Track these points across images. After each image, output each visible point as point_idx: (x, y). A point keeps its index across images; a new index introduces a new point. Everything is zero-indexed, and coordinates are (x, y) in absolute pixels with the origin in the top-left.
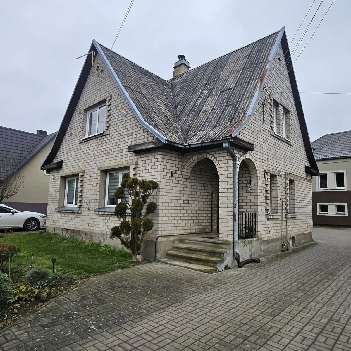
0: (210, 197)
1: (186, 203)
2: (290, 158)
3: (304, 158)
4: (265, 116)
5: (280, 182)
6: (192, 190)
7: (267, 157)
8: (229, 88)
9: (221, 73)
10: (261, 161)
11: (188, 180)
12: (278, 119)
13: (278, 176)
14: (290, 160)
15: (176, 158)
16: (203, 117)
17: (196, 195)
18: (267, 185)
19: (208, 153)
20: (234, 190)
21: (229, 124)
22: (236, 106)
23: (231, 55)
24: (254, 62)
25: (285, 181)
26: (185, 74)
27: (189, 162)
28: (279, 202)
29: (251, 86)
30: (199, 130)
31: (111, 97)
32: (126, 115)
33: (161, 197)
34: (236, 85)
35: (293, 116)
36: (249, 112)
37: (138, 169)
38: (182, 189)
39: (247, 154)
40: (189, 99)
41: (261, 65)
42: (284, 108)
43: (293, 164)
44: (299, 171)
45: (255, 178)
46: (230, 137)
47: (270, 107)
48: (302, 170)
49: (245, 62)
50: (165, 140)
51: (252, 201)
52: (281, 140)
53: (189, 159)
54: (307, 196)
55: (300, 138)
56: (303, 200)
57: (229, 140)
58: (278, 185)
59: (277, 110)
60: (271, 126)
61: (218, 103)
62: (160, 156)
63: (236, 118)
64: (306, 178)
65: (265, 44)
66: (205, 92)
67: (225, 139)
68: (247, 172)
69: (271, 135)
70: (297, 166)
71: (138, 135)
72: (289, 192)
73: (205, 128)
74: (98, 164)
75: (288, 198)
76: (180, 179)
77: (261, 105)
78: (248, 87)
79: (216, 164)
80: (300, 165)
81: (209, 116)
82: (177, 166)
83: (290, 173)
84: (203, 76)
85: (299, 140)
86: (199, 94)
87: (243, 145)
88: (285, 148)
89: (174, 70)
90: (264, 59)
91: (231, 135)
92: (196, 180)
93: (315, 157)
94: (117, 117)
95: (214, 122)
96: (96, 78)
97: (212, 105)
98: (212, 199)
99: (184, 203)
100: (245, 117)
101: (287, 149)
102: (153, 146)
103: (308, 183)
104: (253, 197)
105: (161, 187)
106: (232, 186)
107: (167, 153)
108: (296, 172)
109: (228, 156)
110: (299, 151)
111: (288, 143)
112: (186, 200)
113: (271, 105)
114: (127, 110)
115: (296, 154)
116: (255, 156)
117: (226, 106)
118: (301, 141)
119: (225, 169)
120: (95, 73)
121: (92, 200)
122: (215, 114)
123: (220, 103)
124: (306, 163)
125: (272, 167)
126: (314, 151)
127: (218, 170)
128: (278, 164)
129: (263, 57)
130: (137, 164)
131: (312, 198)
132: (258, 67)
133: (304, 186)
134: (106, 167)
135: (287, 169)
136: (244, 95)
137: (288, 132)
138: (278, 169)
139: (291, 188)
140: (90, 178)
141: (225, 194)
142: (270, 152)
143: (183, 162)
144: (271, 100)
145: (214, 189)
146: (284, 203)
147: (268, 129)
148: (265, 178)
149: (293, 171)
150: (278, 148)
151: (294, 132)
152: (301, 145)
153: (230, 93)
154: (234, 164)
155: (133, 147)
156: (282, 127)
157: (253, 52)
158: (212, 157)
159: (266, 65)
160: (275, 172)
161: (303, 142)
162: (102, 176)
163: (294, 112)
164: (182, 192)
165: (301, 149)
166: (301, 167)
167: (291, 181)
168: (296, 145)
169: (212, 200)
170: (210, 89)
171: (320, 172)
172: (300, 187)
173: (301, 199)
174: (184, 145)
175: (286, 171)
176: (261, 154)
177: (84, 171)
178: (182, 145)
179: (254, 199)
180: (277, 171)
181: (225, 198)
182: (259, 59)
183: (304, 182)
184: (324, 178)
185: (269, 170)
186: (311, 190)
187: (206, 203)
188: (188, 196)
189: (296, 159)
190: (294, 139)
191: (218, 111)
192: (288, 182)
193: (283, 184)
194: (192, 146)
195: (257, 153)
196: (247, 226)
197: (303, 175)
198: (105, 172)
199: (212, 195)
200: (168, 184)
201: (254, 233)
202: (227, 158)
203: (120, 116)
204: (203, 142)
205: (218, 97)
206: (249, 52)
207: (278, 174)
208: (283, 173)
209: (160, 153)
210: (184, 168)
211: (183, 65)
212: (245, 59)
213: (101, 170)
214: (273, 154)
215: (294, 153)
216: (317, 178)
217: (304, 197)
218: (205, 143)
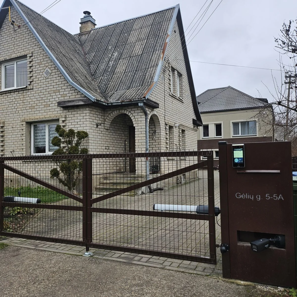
0: (123, 144)
1: (107, 149)
2: (182, 113)
3: (192, 112)
4: (165, 80)
5: (176, 131)
6: (111, 138)
7: (167, 112)
8: (137, 54)
9: (128, 38)
10: (163, 115)
11: (108, 131)
12: (174, 82)
13: (174, 127)
14: (182, 115)
15: (99, 113)
16: (118, 79)
17: (114, 142)
18: (167, 134)
19: (126, 109)
20: (146, 138)
21: (140, 87)
22: (145, 72)
23: (135, 21)
24: (156, 33)
25: (179, 131)
26: (92, 31)
27: (109, 116)
28: (175, 147)
29: (155, 56)
30: (116, 90)
31: (32, 54)
32: (51, 74)
33: (90, 144)
34: (143, 52)
35: (185, 78)
36: (156, 79)
37: (66, 122)
38: (104, 138)
39: (154, 110)
40: (101, 59)
41: (162, 38)
42: (178, 72)
43: (184, 118)
44: (188, 123)
45: (159, 129)
46: (144, 99)
47: (169, 72)
48: (190, 122)
49: (149, 32)
50: (94, 99)
51: (157, 146)
52: (176, 99)
53: (110, 114)
54: (194, 142)
55: (189, 97)
56: (191, 145)
57: (143, 101)
58: (174, 134)
59: (173, 74)
60: (169, 88)
61: (129, 67)
62: (88, 112)
63: (146, 82)
64: (193, 128)
65: (164, 17)
66: (116, 54)
67: (140, 100)
68: (153, 124)
69: (170, 95)
70: (187, 119)
71: (65, 93)
72: (182, 140)
73: (120, 88)
74: (21, 116)
75: (181, 144)
76: (102, 130)
77: (162, 71)
78: (153, 57)
79: (132, 118)
80: (189, 118)
81: (122, 78)
82: (100, 119)
83: (182, 125)
84: (111, 37)
85: (189, 98)
86: (110, 55)
87: (152, 104)
88: (179, 105)
89: (80, 25)
90: (164, 32)
91: (145, 97)
92: (114, 130)
93: (199, 110)
94: (41, 74)
95: (128, 83)
96: (11, 33)
97: (124, 68)
98: (125, 145)
99: (106, 149)
100: (153, 82)
101: (180, 106)
102: (83, 103)
103: (195, 132)
104: (157, 144)
105: (90, 136)
106: (145, 135)
107: (93, 108)
108: (186, 124)
109: (142, 112)
110: (188, 107)
111: (181, 101)
112: (108, 147)
113: (169, 71)
114: (51, 69)
115: (186, 109)
116: (159, 112)
117: (136, 71)
118: (190, 99)
119: (139, 122)
120: (10, 27)
121: (16, 149)
122: (128, 77)
123: (131, 67)
124: (194, 117)
125: (170, 120)
126: (199, 105)
127: (134, 123)
128: (174, 118)
129: (163, 31)
130: (66, 118)
131: (198, 144)
132: (160, 39)
133: (192, 135)
134: (32, 119)
135: (180, 122)
136: (150, 62)
137: (181, 92)
138: (174, 122)
139: (183, 136)
140: (12, 129)
141: (140, 141)
142: (169, 109)
143: (104, 116)
144: (170, 67)
145: (126, 138)
146: (178, 148)
147: (167, 90)
148: (165, 129)
149: (185, 123)
150: (174, 105)
151: (185, 92)
152: (190, 102)
153: (138, 59)
154: (146, 119)
155: (63, 103)
156: (176, 88)
157: (155, 23)
158: (129, 113)
159: (166, 39)
160: (172, 124)
161: (191, 100)
162: (27, 127)
163: (185, 75)
164: (104, 140)
165: (190, 106)
166: (190, 120)
167: (183, 131)
168: (186, 102)
169: (125, 147)
170: (120, 52)
171: (203, 123)
172: (189, 136)
173: (190, 145)
174: (107, 103)
175: (179, 123)
176: (163, 111)
177: (4, 122)
178: (106, 103)
179: (159, 144)
180: (173, 123)
181: (140, 144)
182: (160, 31)
183: (192, 131)
184: (206, 128)
185: (168, 123)
186: (197, 138)
187: (121, 149)
188: (108, 143)
189: (186, 113)
190: (185, 97)
191: (130, 74)
192: (181, 131)
193: (177, 133)
194: (113, 104)
195: (160, 110)
196: (154, 165)
197: (191, 126)
198: (29, 124)
199: (125, 142)
200: (94, 134)
201: (159, 170)
202: (141, 114)
203: (44, 73)
204: (123, 102)
205: (128, 61)
206: (151, 22)
207: (174, 126)
208: (178, 125)
209: (88, 109)
210: (105, 121)
211: (90, 22)
212: (149, 28)
213: (26, 122)
214: (171, 110)
215: (185, 109)
216: (201, 128)
217: (192, 144)
218: (125, 102)
